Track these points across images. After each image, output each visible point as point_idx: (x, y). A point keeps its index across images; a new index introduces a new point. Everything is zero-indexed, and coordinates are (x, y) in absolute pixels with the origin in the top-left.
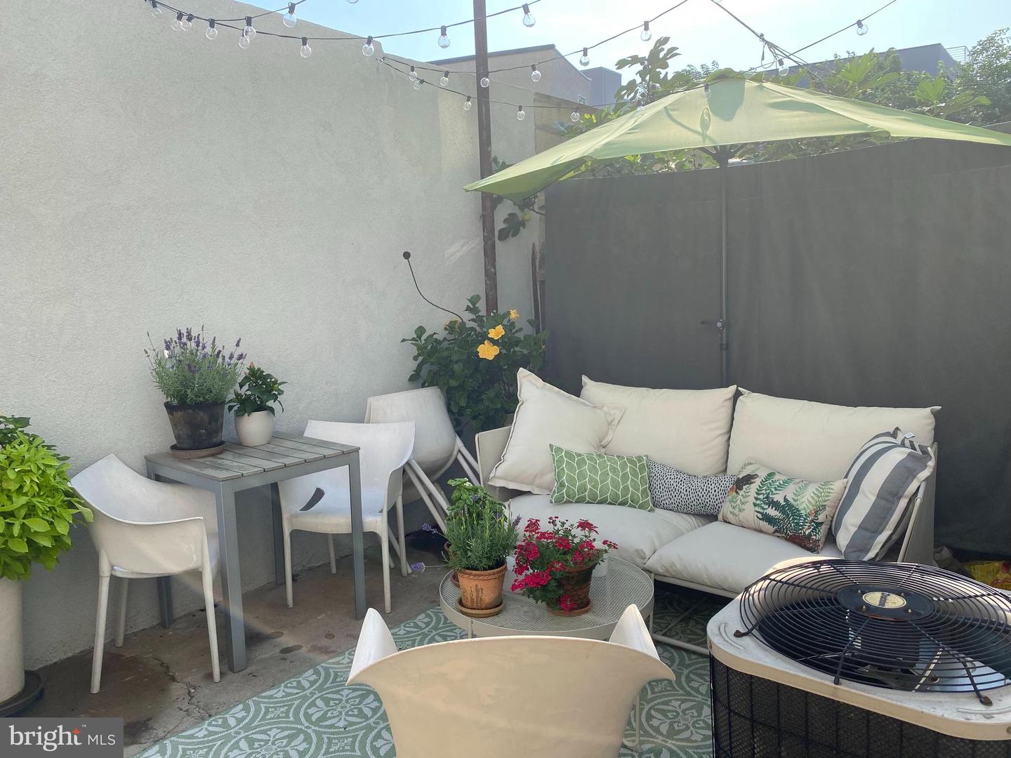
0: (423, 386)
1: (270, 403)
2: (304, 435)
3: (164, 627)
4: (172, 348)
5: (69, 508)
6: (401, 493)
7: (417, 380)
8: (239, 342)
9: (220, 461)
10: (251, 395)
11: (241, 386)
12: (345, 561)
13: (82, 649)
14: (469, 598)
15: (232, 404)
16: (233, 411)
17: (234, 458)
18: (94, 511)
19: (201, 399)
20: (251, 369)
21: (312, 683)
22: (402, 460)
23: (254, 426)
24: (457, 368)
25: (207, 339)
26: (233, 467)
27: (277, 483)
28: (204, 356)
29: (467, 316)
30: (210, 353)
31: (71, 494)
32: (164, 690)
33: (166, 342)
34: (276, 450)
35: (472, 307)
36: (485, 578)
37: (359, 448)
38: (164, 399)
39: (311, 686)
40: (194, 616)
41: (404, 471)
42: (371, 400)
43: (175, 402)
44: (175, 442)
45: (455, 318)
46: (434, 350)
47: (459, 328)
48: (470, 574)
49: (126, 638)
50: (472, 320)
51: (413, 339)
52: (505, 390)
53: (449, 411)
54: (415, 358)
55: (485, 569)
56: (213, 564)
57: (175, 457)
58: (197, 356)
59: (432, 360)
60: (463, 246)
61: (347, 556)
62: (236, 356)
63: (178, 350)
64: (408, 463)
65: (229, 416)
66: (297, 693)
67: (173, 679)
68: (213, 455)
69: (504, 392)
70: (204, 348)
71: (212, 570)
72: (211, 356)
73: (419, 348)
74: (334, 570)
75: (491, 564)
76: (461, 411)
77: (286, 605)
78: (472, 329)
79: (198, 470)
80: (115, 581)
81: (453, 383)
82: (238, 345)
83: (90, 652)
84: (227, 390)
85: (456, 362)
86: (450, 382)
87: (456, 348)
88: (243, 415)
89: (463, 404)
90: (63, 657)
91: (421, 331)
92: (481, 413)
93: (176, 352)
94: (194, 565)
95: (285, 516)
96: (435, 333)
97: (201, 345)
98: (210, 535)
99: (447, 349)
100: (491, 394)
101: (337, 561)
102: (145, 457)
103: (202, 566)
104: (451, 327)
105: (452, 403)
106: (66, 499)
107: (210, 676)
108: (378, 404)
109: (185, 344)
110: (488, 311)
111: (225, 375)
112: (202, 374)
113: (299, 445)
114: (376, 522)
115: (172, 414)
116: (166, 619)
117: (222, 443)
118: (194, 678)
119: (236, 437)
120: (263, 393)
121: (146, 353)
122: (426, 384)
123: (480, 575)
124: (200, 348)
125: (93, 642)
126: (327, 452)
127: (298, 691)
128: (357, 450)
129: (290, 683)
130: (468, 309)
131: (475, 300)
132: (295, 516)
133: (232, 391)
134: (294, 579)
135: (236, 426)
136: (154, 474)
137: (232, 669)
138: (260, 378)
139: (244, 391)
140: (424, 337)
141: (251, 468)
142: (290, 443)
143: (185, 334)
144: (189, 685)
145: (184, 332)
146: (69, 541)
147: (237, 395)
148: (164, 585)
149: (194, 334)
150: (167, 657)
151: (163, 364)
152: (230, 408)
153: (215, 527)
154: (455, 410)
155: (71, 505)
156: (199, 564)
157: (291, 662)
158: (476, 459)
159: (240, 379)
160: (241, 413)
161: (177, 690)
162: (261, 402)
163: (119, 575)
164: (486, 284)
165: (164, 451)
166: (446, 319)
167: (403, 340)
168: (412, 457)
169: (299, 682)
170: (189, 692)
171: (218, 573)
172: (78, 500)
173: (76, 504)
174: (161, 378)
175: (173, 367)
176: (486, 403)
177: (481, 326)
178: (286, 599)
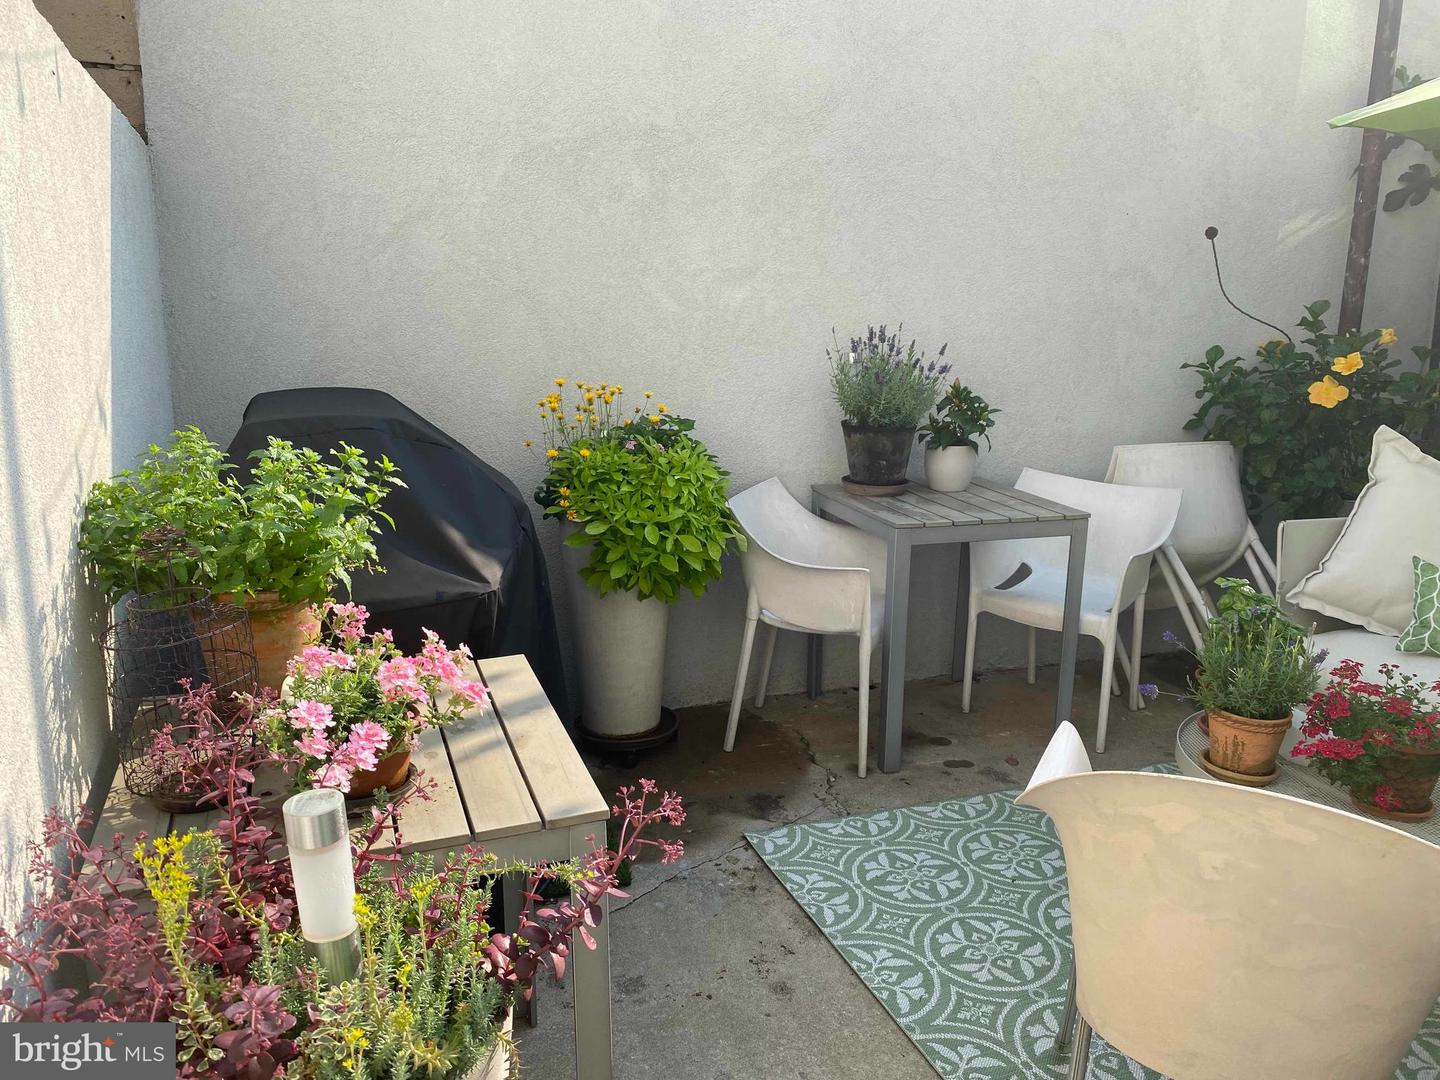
0: (1206, 439)
1: (974, 437)
2: (1016, 487)
3: (810, 698)
4: (859, 351)
5: (724, 531)
6: (1144, 590)
7: (1197, 428)
8: (944, 348)
9: (899, 504)
10: (951, 423)
11: (940, 409)
12: (1049, 672)
13: (721, 699)
14: (1221, 752)
15: (925, 432)
16: (924, 442)
17: (918, 503)
18: (749, 539)
19: (887, 421)
20: (956, 387)
21: (979, 813)
22: (1151, 543)
23: (950, 464)
24: (1266, 415)
25: (904, 344)
26: (913, 513)
27: (968, 543)
28: (897, 364)
29: (1300, 335)
30: (905, 362)
31: (727, 515)
32: (801, 769)
33: (853, 342)
34: (972, 501)
35: (1310, 318)
36: (1252, 728)
37: (1090, 515)
38: (840, 415)
39: (977, 817)
40: (845, 693)
41: (1154, 562)
42: (1118, 450)
43: (855, 421)
44: (847, 473)
45: (1278, 337)
46: (1233, 386)
47: (1281, 353)
48: (1228, 719)
49: (767, 699)
50: (1309, 341)
51: (1202, 365)
52: (1349, 461)
53: (1243, 481)
54: (1199, 395)
55: (1252, 716)
56: (874, 633)
57: (846, 491)
58: (888, 364)
59: (1227, 400)
60: (1314, 219)
61: (1052, 665)
62: (937, 368)
63: (866, 354)
64: (1161, 549)
65: (918, 447)
66: (958, 820)
67: (812, 760)
68: (893, 495)
69: (1345, 463)
70: (898, 353)
71: (872, 638)
72: (906, 365)
73: (1208, 379)
74: (1032, 679)
75: (1264, 710)
76: (1263, 486)
77: (960, 708)
78: (1306, 356)
79: (871, 511)
80: (763, 627)
81: (1256, 439)
82: (942, 353)
83: (726, 705)
84: (921, 412)
85: (1267, 407)
86: (1252, 436)
87: (1272, 385)
88: (936, 448)
89: (1268, 472)
90: (701, 703)
91: (1215, 352)
92: (1297, 491)
93: (864, 355)
94: (852, 627)
95: (974, 590)
96: (1239, 359)
97: (895, 349)
98: (875, 597)
99: (1255, 386)
100: (1322, 462)
101: (1038, 668)
102: (812, 487)
103: (861, 631)
104: (1269, 352)
105: (1250, 469)
106: (721, 519)
107: (855, 768)
108: (1128, 456)
109: (876, 347)
110: (1342, 328)
111: (921, 392)
112: (891, 388)
113: (1005, 498)
114: (1100, 624)
115: (849, 436)
116: (813, 688)
117: (905, 481)
118: (837, 765)
119: (924, 477)
120: (966, 421)
121: (828, 354)
122: (1211, 436)
123: (1245, 723)
124: (894, 353)
125: (732, 694)
126: (1043, 513)
127: (960, 817)
128: (1086, 517)
129: (951, 804)
130: (1304, 322)
131: (1318, 309)
132: (988, 593)
133: (926, 415)
134: (976, 677)
135: (926, 462)
136: (819, 508)
137: (881, 767)
138: (965, 401)
139: (943, 416)
140: (1220, 363)
141: (937, 518)
142: (994, 494)
143: (878, 333)
144: (830, 772)
145: (877, 330)
146: (719, 569)
147: (933, 420)
148: (815, 644)
149: (889, 334)
150: (809, 734)
151: (846, 370)
152: (922, 437)
153: (882, 585)
154: (1253, 481)
155: (726, 529)
156: (858, 627)
157: (956, 780)
158: (1274, 558)
159: (939, 399)
160: (933, 445)
161: (815, 773)
162: (962, 434)
163: (767, 621)
164: (1346, 282)
165: (835, 482)
166: (1263, 337)
167: (1185, 366)
168: (1170, 543)
169: (962, 807)
170: (829, 780)
171: (879, 643)
172: (733, 522)
173: (732, 529)
174: (841, 388)
175: (857, 375)
176: (1310, 477)
177: (1322, 352)
178: (960, 700)
